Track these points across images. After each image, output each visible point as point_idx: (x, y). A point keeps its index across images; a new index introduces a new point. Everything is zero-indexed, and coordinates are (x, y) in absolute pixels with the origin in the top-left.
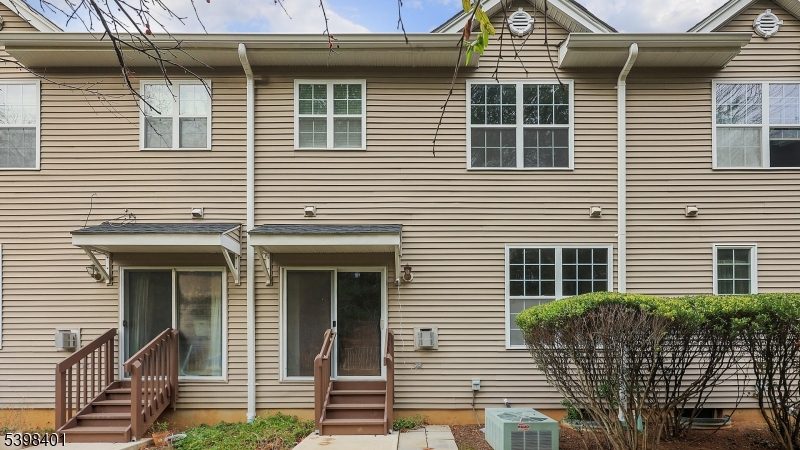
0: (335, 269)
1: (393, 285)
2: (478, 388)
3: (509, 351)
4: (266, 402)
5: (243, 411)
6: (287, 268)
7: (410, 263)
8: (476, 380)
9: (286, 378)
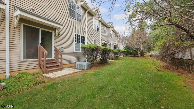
0: (41, 29)
1: (55, 36)
2: (71, 60)
3: (75, 52)
4: (14, 69)
5: (5, 73)
6: (23, 24)
7: (60, 32)
8: (70, 58)
9: (23, 60)
